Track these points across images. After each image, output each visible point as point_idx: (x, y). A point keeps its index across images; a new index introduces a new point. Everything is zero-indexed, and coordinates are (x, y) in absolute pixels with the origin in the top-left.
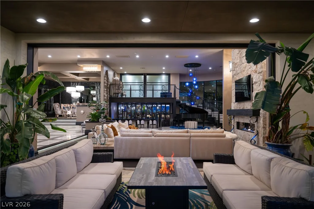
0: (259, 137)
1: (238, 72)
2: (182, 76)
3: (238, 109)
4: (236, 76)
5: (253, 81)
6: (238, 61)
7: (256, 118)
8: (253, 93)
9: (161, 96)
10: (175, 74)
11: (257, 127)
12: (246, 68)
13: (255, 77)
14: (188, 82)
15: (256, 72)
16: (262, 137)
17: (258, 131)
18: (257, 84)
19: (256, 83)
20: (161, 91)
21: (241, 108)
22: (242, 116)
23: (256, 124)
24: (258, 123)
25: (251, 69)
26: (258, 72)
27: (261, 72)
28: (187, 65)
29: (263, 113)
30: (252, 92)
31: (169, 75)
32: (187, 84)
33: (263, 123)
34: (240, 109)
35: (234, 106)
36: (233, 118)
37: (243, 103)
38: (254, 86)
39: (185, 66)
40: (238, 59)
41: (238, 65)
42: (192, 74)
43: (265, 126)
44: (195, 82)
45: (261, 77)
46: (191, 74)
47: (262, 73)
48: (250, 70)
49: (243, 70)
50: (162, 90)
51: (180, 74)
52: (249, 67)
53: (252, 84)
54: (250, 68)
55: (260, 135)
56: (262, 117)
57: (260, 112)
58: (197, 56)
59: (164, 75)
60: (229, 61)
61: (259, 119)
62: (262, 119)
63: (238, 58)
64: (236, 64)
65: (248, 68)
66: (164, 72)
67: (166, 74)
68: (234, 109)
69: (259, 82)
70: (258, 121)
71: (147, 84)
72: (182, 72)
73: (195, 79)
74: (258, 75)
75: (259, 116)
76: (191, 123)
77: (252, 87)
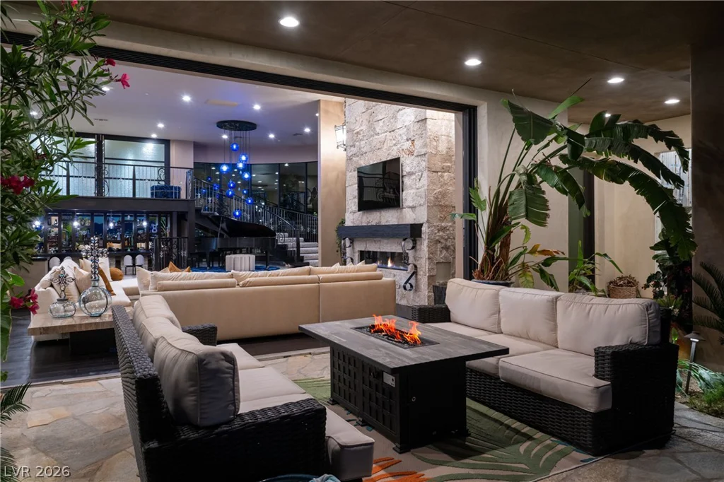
0: (419, 277)
1: (364, 150)
2: (199, 147)
3: (364, 224)
4: (357, 158)
5: (404, 170)
6: (364, 128)
7: (413, 241)
8: (404, 192)
9: (152, 194)
10: (182, 143)
11: (415, 258)
12: (385, 144)
13: (408, 162)
14: (227, 164)
15: (411, 153)
16: (426, 277)
17: (416, 266)
18: (413, 177)
19: (410, 174)
20: (157, 182)
21: (374, 223)
22: (375, 239)
23: (411, 253)
24: (416, 251)
25: (399, 146)
26: (415, 154)
27: (425, 154)
28: (222, 125)
29: (427, 231)
30: (402, 191)
31: (166, 143)
32: (225, 168)
33: (429, 251)
34: (370, 224)
35: (353, 217)
36: (352, 243)
37: (378, 213)
38: (406, 180)
39: (218, 126)
40: (364, 124)
41: (364, 136)
42: (237, 145)
43: (431, 255)
44: (241, 165)
45: (424, 164)
46: (235, 147)
47: (427, 155)
48: (395, 148)
49: (378, 147)
50: (158, 180)
51: (194, 142)
52: (394, 142)
53: (402, 177)
54: (395, 145)
55: (421, 273)
56: (425, 240)
57: (421, 230)
58: (257, 107)
59: (153, 142)
60: (336, 127)
61: (418, 243)
62: (426, 243)
63: (365, 121)
64: (358, 133)
65: (391, 145)
66: (154, 136)
67: (160, 141)
68: (352, 225)
69: (420, 174)
70: (418, 247)
71: (107, 161)
72: (201, 138)
73: (244, 158)
74: (417, 159)
75: (420, 236)
76: (241, 258)
77: (403, 182)
